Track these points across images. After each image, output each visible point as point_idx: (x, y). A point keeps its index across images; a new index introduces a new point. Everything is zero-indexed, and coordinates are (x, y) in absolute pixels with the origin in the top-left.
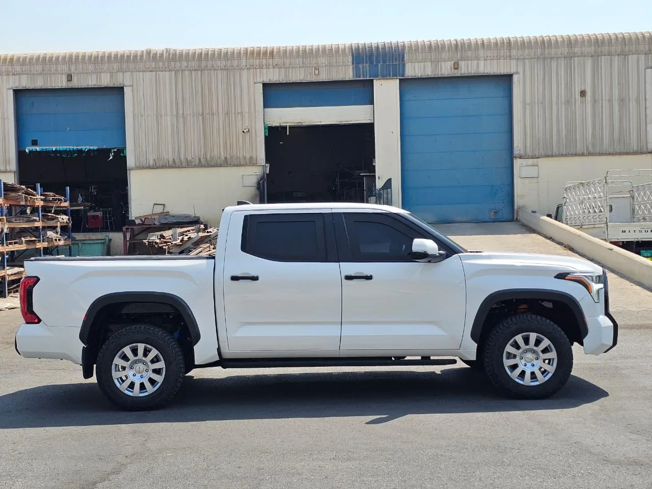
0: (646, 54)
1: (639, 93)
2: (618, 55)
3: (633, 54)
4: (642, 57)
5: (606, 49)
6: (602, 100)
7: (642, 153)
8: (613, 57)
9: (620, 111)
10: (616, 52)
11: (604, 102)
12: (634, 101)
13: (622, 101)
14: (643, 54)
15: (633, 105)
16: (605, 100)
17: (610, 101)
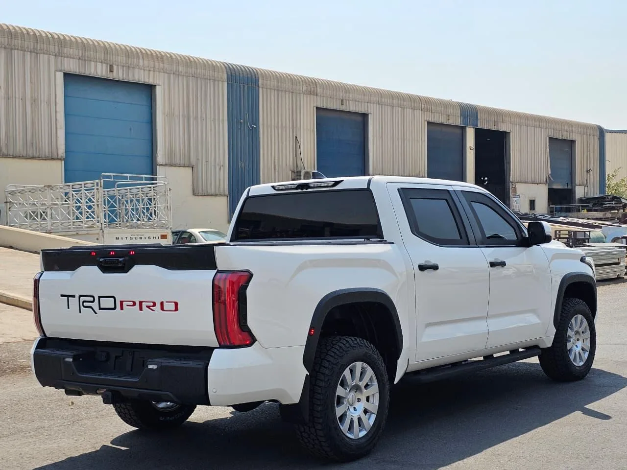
0: (56, 55)
1: (50, 95)
2: (31, 52)
3: (44, 53)
4: (52, 58)
5: (18, 42)
6: (15, 98)
7: (52, 159)
8: (26, 53)
9: (32, 112)
10: (28, 48)
11: (17, 100)
12: (46, 104)
13: (34, 101)
14: (53, 55)
15: (44, 107)
16: (19, 98)
17: (24, 99)
